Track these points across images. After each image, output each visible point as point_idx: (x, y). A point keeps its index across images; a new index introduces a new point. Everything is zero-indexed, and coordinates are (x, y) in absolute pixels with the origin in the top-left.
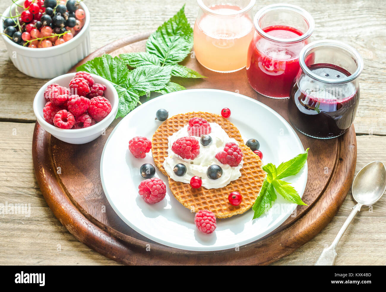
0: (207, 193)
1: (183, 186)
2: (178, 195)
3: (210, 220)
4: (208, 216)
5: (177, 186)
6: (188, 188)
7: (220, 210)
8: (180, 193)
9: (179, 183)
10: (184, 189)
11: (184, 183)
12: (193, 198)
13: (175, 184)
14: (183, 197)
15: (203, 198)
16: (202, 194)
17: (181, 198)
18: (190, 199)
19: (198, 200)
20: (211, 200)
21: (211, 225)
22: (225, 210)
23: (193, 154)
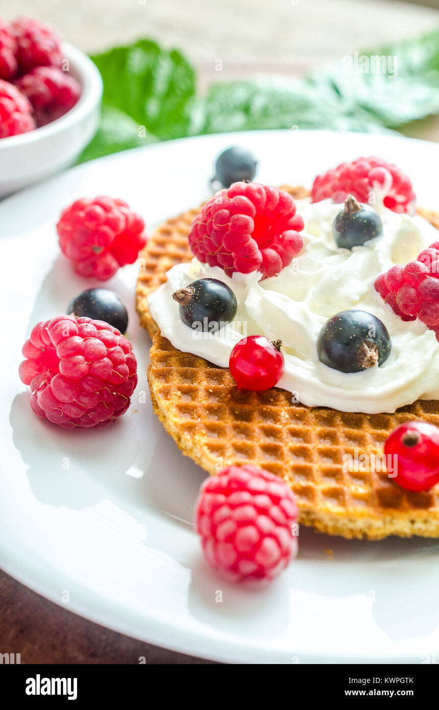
0: (299, 418)
1: (201, 372)
2: (167, 399)
3: (262, 511)
4: (255, 493)
5: (175, 368)
6: (220, 381)
7: (335, 495)
8: (179, 393)
9: (190, 360)
10: (205, 383)
11: (210, 364)
12: (228, 422)
13: (173, 360)
14: (184, 409)
15: (270, 433)
16: (275, 417)
17: (174, 410)
18: (213, 420)
19: (246, 432)
20: (305, 445)
21: (263, 535)
22: (357, 498)
23: (271, 252)
